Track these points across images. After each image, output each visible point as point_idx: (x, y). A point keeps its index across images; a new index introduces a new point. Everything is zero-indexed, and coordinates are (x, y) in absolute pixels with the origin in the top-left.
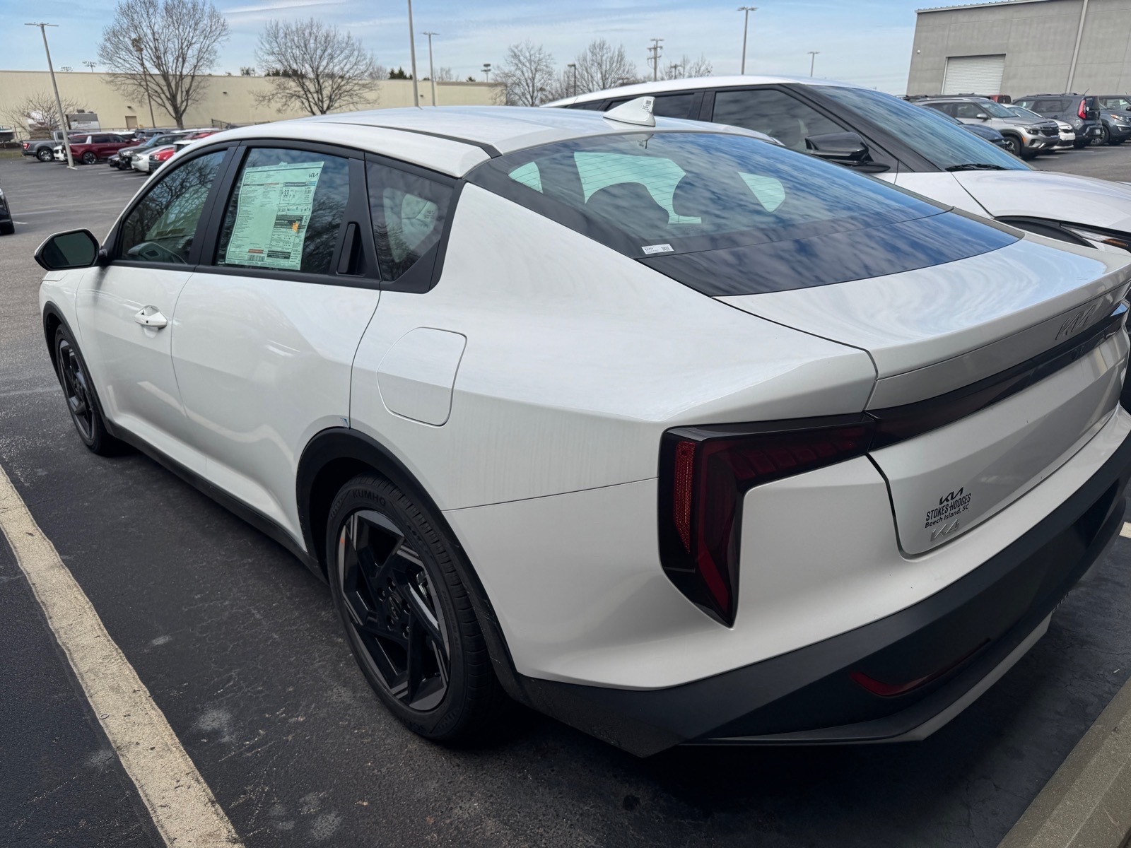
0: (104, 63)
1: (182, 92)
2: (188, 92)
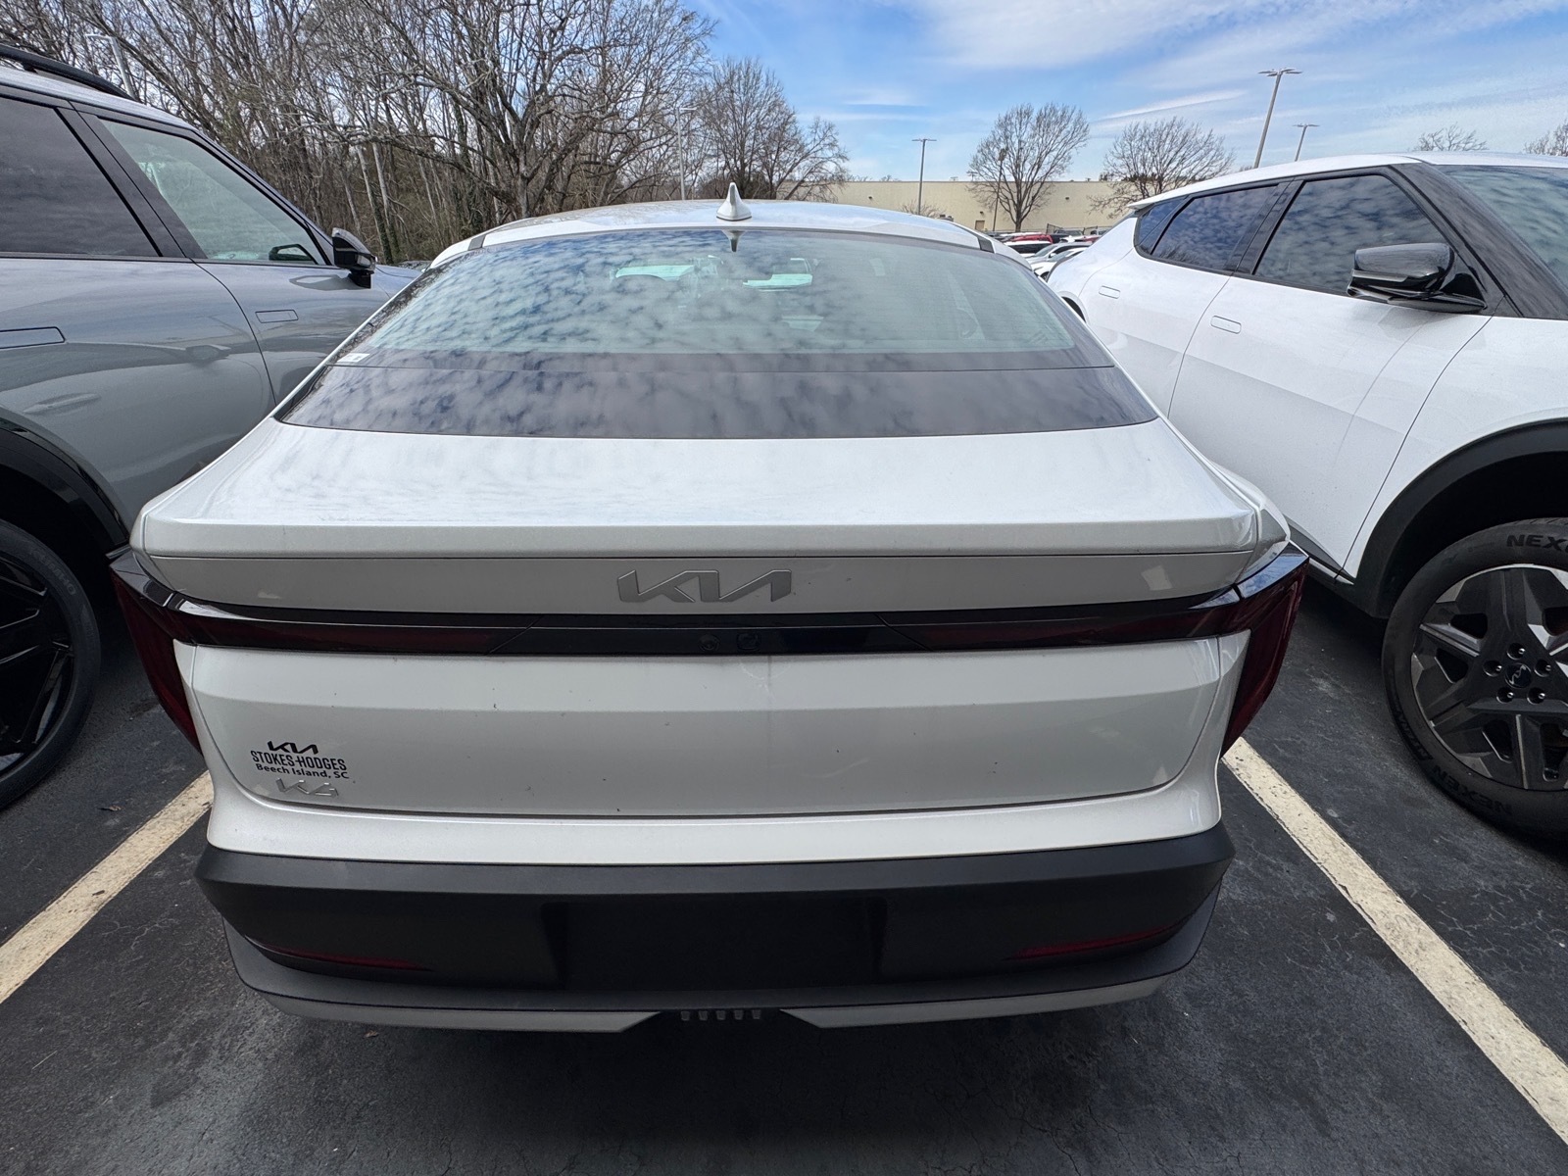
0: (972, 173)
1: (1029, 198)
2: (1033, 198)
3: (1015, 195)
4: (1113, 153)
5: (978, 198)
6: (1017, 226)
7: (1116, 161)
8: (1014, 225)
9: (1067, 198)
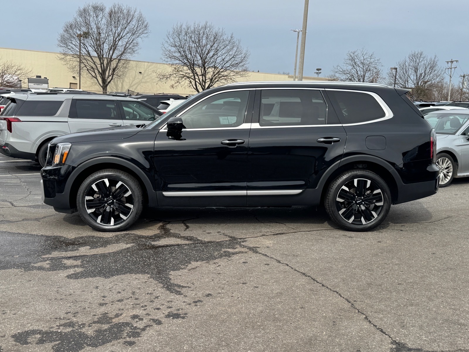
0: (61, 46)
1: (110, 69)
3: (99, 66)
4: (167, 42)
5: (68, 66)
6: (103, 89)
7: (170, 48)
8: (102, 89)
9: (140, 73)
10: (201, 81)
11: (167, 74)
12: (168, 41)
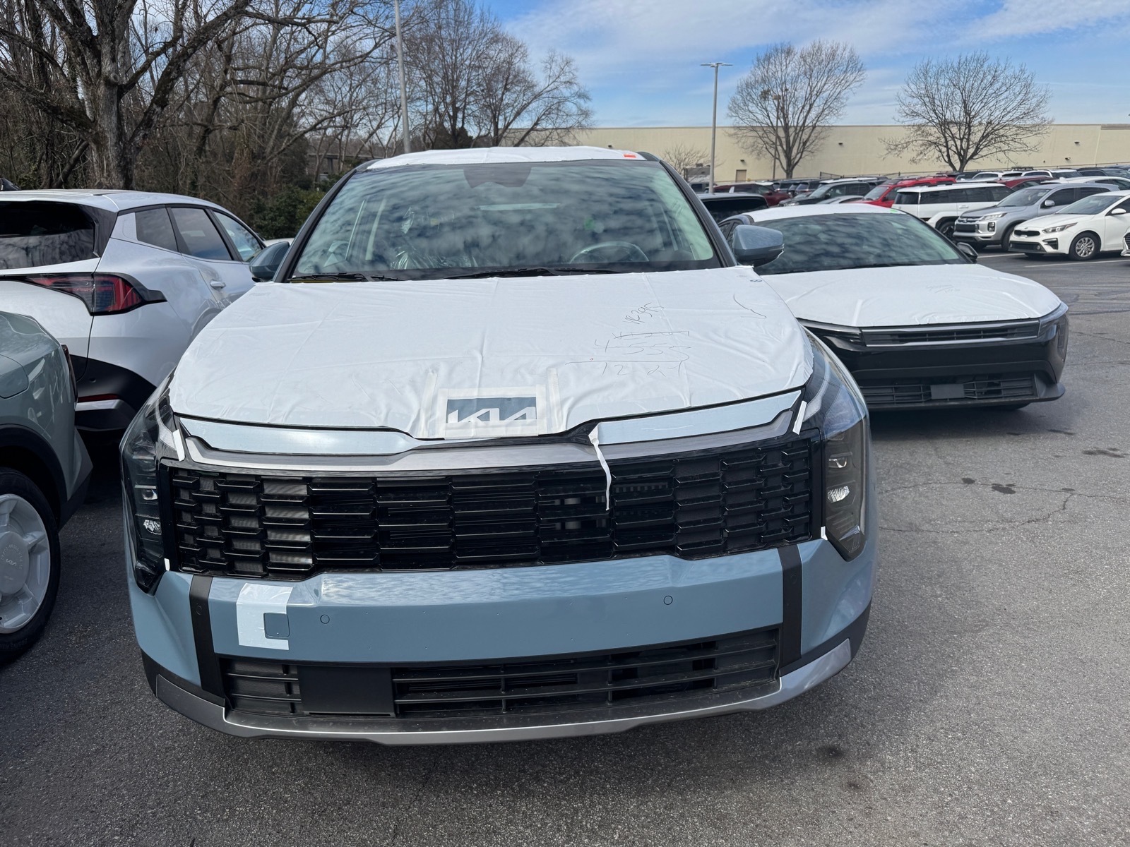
4: (904, 91)
5: (741, 144)
6: (788, 174)
7: (909, 99)
8: (785, 174)
9: (840, 144)
10: (959, 147)
11: (902, 142)
12: (908, 89)
